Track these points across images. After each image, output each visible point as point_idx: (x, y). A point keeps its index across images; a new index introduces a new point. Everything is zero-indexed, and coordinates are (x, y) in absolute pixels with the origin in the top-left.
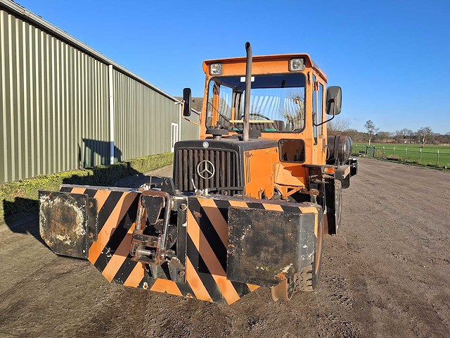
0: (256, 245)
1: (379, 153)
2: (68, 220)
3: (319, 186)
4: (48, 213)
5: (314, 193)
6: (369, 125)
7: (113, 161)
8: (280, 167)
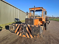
0: (35, 31)
1: (54, 20)
2: (12, 28)
3: (44, 24)
4: (10, 27)
5: (44, 25)
6: (53, 16)
7: (18, 21)
8: (39, 21)
